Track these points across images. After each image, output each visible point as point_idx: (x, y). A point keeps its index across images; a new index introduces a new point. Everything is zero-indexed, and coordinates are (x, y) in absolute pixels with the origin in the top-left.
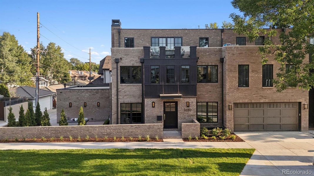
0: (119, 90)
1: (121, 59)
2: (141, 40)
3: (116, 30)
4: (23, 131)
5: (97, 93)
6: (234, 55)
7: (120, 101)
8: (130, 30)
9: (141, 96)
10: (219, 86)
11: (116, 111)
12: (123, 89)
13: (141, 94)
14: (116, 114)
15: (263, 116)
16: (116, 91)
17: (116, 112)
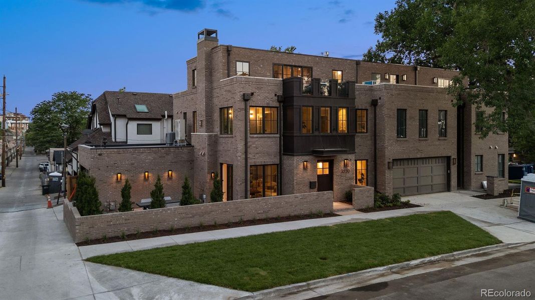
0: (249, 144)
1: (252, 94)
2: (260, 66)
3: (223, 47)
4: (129, 220)
5: (167, 154)
6: (392, 95)
7: (251, 162)
8: (244, 49)
9: (279, 154)
10: (369, 138)
11: (244, 178)
12: (254, 143)
13: (279, 151)
14: (244, 184)
15: (417, 176)
16: (244, 147)
17: (244, 181)
